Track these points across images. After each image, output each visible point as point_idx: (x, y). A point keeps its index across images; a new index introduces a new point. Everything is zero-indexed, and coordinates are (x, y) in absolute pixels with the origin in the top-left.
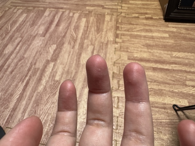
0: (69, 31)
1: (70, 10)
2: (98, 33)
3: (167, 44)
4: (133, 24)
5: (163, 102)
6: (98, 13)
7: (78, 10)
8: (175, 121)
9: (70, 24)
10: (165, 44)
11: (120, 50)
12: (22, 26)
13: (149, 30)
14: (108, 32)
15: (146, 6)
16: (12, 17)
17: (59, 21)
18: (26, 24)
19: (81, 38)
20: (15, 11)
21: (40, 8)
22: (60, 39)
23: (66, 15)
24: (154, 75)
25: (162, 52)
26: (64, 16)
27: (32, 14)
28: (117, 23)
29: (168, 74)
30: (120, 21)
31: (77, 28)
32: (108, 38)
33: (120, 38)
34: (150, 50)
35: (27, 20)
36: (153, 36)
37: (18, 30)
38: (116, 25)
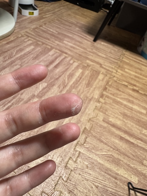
0: (63, 75)
1: (73, 57)
2: (87, 87)
3: (142, 119)
4: (120, 91)
5: (116, 171)
6: (94, 69)
7: (78, 60)
8: (119, 194)
9: (67, 70)
10: (140, 119)
11: (99, 110)
12: (26, 56)
13: (131, 101)
14: (96, 89)
15: (137, 79)
16: (20, 45)
17: (59, 63)
18: (30, 55)
19: (71, 86)
20: (26, 40)
21: (48, 46)
22: (52, 80)
23: (67, 61)
24: (119, 144)
25: (135, 125)
26: (65, 61)
27: (39, 48)
28: (107, 84)
29: (131, 148)
30: (110, 83)
31: (71, 76)
32: (93, 95)
33: (104, 99)
34: (124, 120)
35: (32, 52)
36: (132, 108)
37: (21, 58)
38: (106, 86)
